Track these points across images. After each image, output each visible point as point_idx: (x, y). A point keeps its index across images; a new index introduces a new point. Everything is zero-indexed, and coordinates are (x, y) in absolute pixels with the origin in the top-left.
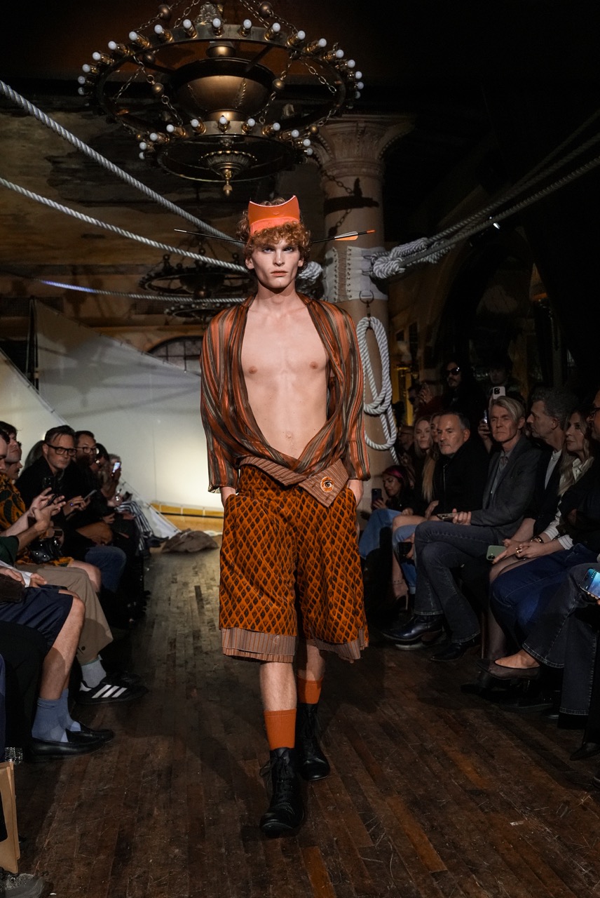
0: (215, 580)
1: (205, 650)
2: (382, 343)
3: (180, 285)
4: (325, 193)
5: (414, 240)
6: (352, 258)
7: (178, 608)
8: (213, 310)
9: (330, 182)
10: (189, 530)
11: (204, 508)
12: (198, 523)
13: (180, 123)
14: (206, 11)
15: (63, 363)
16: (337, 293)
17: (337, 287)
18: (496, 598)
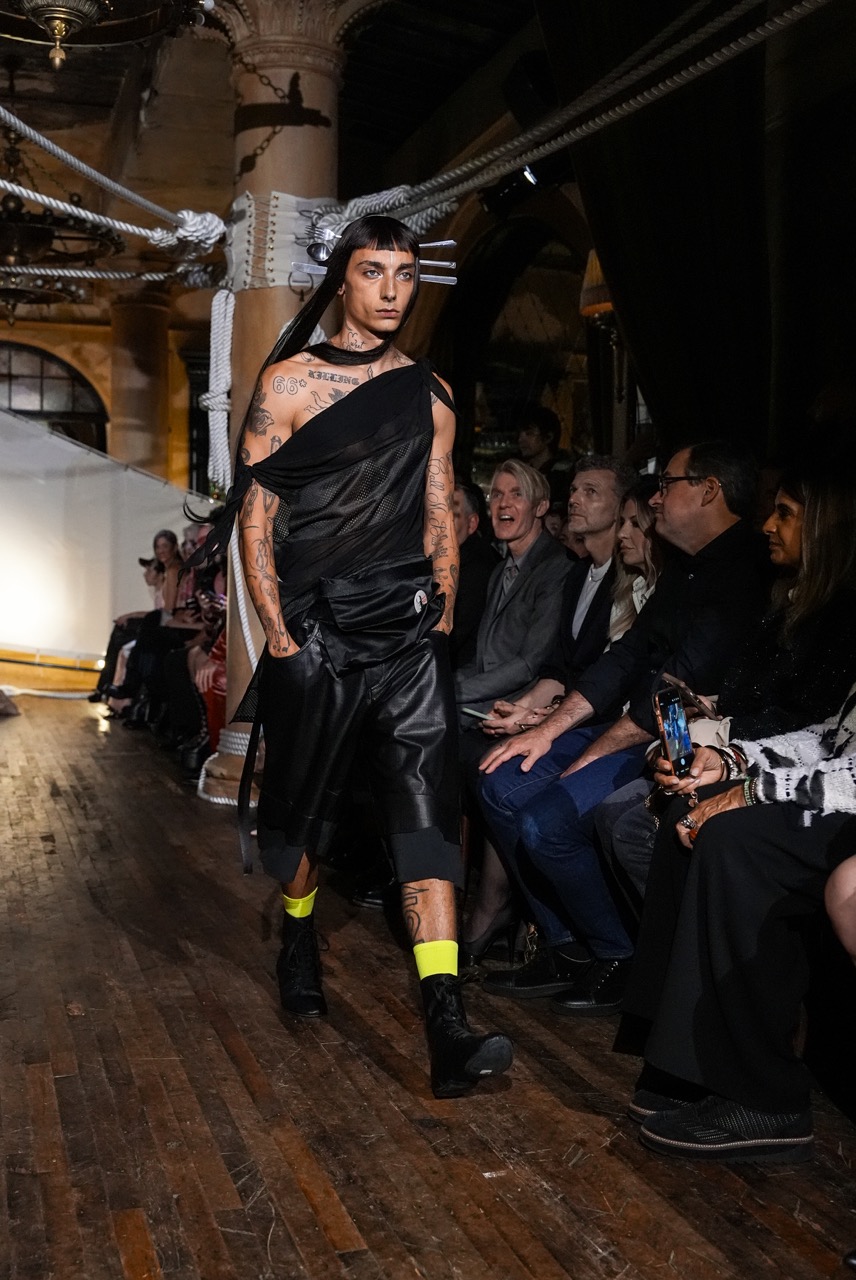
0: (7, 767)
4: (238, 95)
6: (277, 213)
8: (30, 292)
9: (248, 77)
16: (250, 272)
17: (251, 263)
18: (487, 799)
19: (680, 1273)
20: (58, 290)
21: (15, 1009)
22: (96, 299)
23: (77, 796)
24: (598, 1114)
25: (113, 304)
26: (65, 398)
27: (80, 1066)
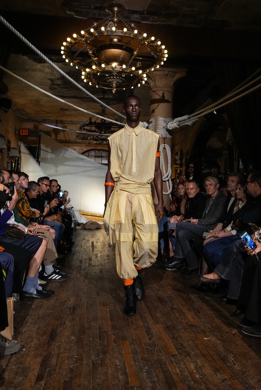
0: (99, 240)
1: (93, 265)
2: (169, 154)
3: (95, 129)
4: (151, 97)
6: (159, 122)
7: (84, 249)
9: (153, 93)
10: (91, 221)
11: (98, 213)
12: (95, 219)
13: (98, 65)
14: (110, 24)
15: (50, 156)
19: (251, 365)
27: (114, 308)
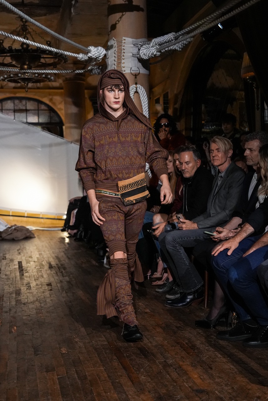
0: (32, 258)
1: (23, 302)
2: (144, 102)
3: (10, 61)
5: (167, 34)
6: (125, 45)
7: (6, 275)
8: (33, 79)
10: (15, 225)
11: (26, 211)
12: (21, 221)
17: (116, 65)
18: (215, 265)
20: (44, 78)
21: (41, 351)
22: (57, 79)
23: (59, 268)
24: (265, 386)
25: (64, 81)
26: (47, 117)
27: (67, 373)
